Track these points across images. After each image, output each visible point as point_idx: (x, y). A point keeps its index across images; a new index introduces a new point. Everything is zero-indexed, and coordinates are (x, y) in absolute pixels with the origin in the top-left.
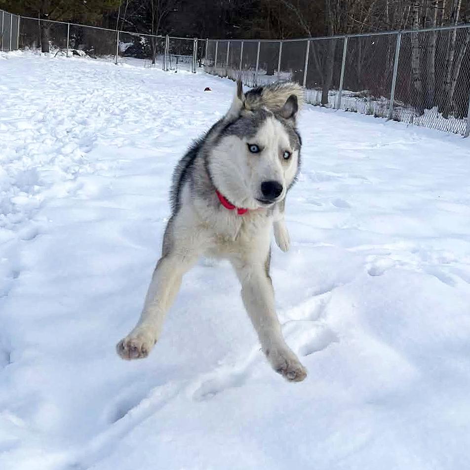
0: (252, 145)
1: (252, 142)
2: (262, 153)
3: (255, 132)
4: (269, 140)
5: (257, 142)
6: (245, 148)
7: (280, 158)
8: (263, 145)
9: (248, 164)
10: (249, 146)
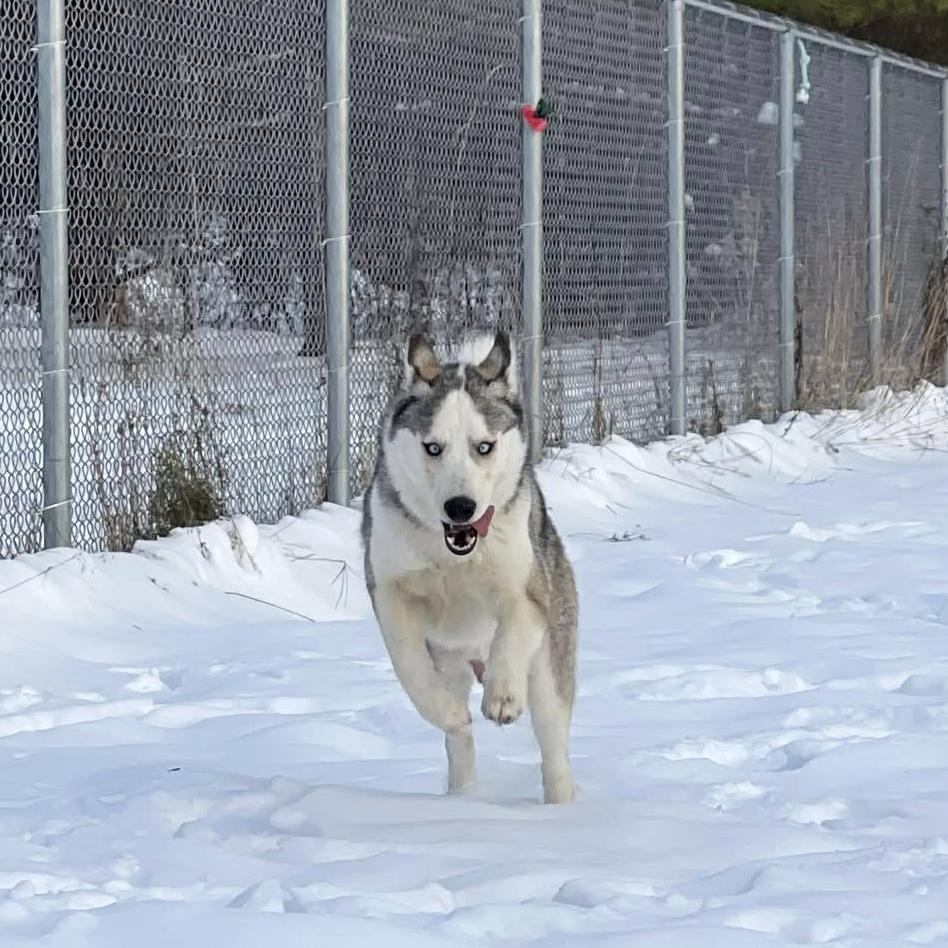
0: (431, 444)
1: (428, 440)
2: (444, 453)
3: (430, 423)
4: (451, 431)
5: (435, 438)
6: (421, 450)
7: (471, 455)
8: (443, 441)
9: (428, 471)
10: (427, 446)
